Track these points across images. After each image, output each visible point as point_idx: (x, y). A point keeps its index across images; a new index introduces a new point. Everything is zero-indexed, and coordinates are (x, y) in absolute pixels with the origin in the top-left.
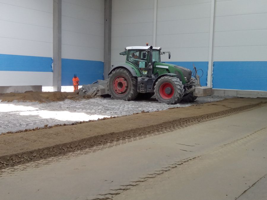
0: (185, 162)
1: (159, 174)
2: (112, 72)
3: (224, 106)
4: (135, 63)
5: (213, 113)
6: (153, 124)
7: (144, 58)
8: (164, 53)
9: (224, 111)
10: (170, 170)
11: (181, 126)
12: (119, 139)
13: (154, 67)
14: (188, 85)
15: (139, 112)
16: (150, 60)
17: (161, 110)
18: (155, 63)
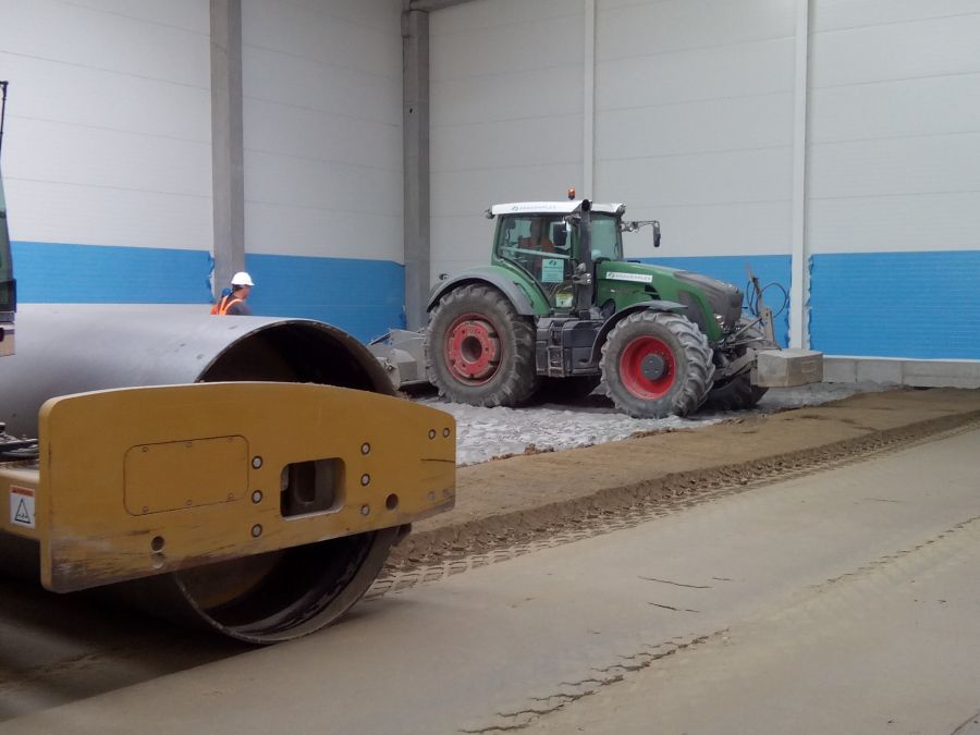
0: (658, 657)
1: (542, 713)
2: (442, 299)
3: (846, 421)
4: (525, 265)
5: (801, 451)
6: (559, 499)
7: (562, 247)
8: (635, 225)
9: (844, 442)
10: (590, 693)
11: (671, 506)
12: (416, 561)
13: (599, 277)
14: (729, 347)
15: (515, 453)
16: (583, 254)
17: (604, 440)
18: (604, 263)
